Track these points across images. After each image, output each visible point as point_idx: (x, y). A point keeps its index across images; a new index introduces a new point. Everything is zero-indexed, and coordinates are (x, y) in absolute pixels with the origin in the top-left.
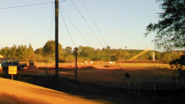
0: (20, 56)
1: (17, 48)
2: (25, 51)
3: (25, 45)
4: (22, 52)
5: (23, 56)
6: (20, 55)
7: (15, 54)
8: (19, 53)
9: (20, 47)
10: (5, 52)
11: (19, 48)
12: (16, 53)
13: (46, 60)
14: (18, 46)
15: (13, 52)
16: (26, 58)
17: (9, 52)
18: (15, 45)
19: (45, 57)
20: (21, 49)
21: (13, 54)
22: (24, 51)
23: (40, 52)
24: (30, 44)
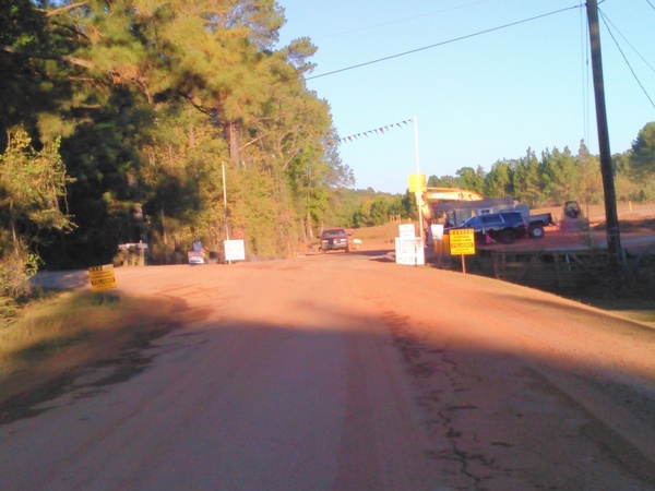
0: (551, 189)
1: (540, 159)
2: (568, 168)
3: (566, 149)
4: (558, 172)
5: (560, 188)
6: (552, 185)
7: (534, 182)
8: (545, 176)
9: (549, 156)
10: (500, 179)
11: (545, 161)
12: (536, 178)
13: (642, 192)
14: (543, 154)
15: (526, 175)
16: (572, 194)
17: (515, 178)
18: (531, 151)
19: (641, 182)
20: (553, 163)
21: (528, 182)
22: (561, 168)
23: (622, 165)
24: (582, 141)
